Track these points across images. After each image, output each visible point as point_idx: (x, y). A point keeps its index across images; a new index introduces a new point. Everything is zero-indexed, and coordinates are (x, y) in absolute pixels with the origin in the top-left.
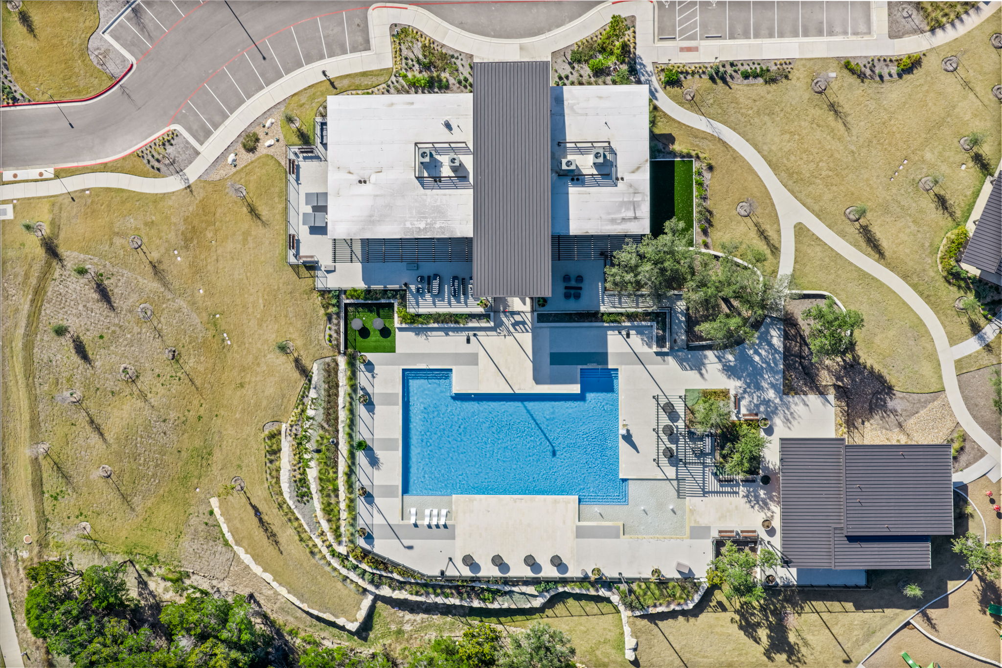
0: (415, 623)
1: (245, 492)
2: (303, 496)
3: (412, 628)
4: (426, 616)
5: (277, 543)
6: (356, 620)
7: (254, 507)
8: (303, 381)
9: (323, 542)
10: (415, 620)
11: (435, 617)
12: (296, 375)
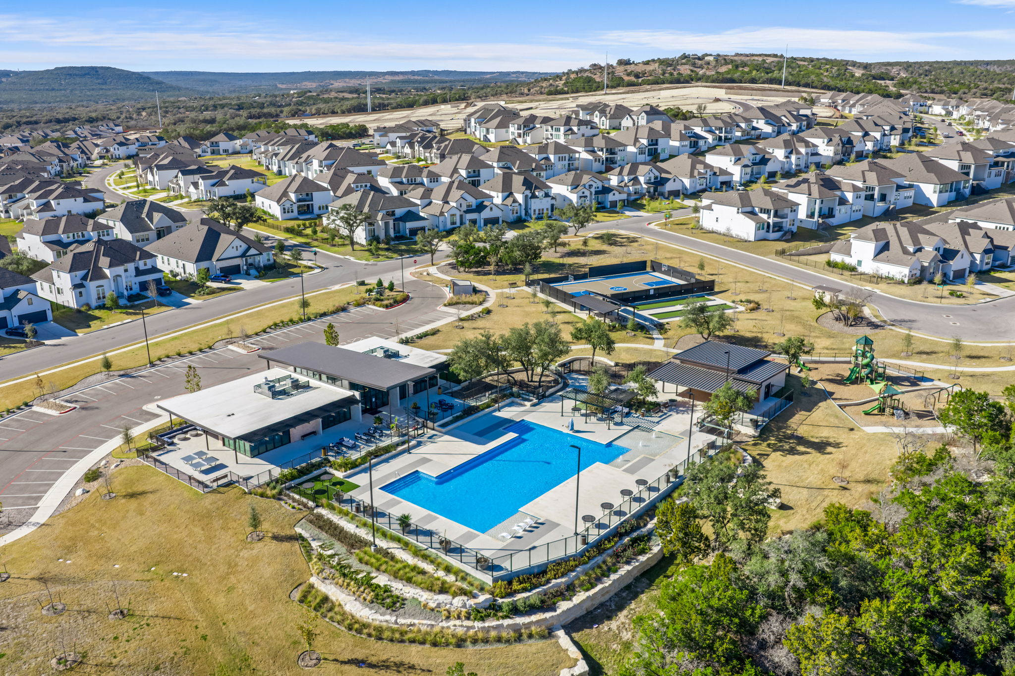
0: (627, 626)
1: (325, 659)
2: (395, 603)
3: (630, 633)
4: (625, 612)
5: (412, 667)
6: (577, 660)
7: (350, 662)
8: (297, 545)
9: (459, 618)
10: (623, 623)
11: (633, 606)
12: (286, 545)
